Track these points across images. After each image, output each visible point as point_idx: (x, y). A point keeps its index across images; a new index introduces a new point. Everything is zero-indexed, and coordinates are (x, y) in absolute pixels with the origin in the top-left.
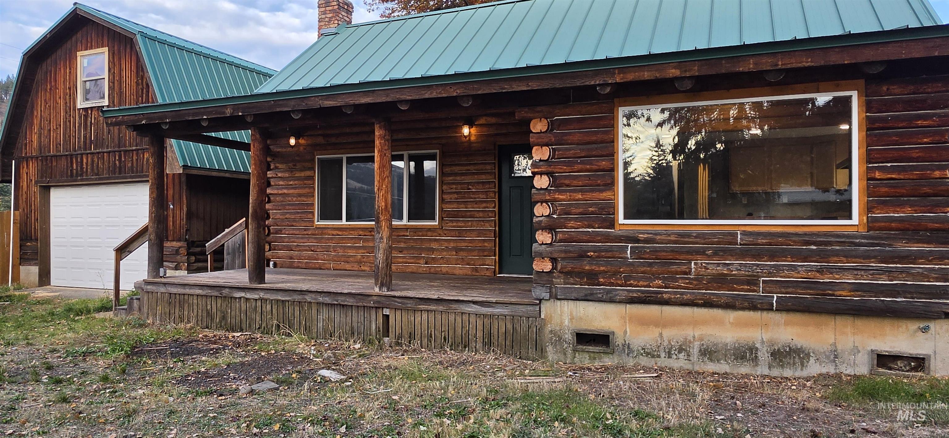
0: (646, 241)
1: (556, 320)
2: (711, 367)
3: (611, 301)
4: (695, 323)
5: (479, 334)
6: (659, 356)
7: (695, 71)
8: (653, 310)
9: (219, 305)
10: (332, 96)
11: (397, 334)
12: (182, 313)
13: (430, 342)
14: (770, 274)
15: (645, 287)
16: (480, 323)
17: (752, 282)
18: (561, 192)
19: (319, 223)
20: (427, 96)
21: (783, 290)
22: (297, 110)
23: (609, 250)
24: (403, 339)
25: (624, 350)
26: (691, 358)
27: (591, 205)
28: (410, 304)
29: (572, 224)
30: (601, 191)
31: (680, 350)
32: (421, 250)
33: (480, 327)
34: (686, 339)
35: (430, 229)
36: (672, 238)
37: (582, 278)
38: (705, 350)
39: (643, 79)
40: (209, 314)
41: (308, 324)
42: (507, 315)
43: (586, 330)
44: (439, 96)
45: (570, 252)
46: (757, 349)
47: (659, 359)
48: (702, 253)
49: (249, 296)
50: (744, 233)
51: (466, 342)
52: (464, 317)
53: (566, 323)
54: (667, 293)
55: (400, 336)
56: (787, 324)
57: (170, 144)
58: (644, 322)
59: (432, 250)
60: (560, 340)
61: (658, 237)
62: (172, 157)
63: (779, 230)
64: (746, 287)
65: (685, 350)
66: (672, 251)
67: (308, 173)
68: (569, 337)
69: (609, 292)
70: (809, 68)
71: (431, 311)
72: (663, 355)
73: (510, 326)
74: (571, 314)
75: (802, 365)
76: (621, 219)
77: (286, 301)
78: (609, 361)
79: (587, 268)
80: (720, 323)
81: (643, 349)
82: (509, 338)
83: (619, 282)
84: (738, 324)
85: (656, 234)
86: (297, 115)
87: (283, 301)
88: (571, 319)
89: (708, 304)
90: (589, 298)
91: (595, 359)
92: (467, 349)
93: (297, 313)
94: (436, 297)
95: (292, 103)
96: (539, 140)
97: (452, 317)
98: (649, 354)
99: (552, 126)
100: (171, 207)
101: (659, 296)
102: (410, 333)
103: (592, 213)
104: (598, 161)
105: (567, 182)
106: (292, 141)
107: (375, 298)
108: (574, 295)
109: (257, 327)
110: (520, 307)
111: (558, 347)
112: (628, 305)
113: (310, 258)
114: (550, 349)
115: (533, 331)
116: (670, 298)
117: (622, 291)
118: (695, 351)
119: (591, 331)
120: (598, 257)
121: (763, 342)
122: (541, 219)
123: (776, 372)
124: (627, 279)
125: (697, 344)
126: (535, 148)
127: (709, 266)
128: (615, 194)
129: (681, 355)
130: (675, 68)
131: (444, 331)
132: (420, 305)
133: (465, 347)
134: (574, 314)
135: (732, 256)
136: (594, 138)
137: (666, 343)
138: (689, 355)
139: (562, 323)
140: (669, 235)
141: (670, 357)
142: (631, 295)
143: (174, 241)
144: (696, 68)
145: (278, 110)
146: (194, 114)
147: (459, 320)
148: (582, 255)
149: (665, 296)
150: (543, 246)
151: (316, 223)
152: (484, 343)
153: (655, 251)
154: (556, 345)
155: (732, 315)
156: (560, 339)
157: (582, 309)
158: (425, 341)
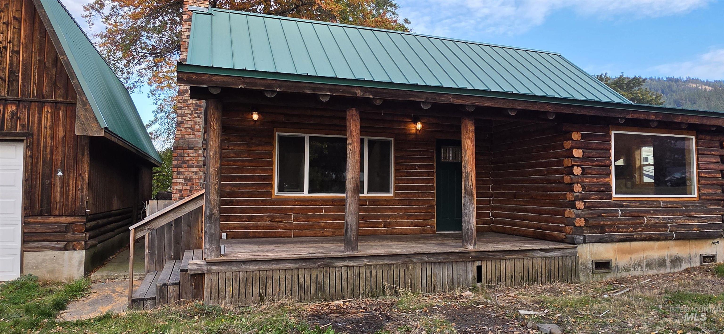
0: (627, 206)
1: (584, 257)
2: (651, 272)
3: (612, 241)
4: (644, 250)
5: (544, 271)
6: (630, 270)
8: (627, 245)
11: (488, 279)
14: (673, 222)
15: (624, 232)
16: (543, 263)
17: (665, 226)
18: (586, 178)
19: (278, 195)
21: (677, 229)
23: (611, 212)
25: (616, 269)
26: (643, 269)
27: (602, 186)
28: (498, 255)
29: (593, 197)
30: (605, 178)
31: (639, 265)
32: (377, 217)
33: (543, 267)
34: (640, 259)
36: (637, 205)
37: (598, 229)
38: (648, 263)
41: (413, 282)
42: (560, 256)
43: (599, 260)
45: (594, 214)
46: (666, 260)
47: (630, 272)
48: (648, 212)
50: (664, 202)
51: (535, 278)
52: (534, 261)
53: (589, 258)
54: (636, 235)
55: (491, 280)
56: (676, 246)
58: (623, 252)
59: (389, 217)
61: (631, 204)
63: (673, 200)
64: (664, 229)
65: (640, 265)
66: (638, 212)
67: (267, 148)
68: (590, 266)
69: (611, 236)
71: (512, 259)
72: (632, 269)
73: (561, 263)
74: (591, 251)
75: (681, 265)
76: (614, 195)
77: (391, 264)
78: (609, 277)
79: (602, 223)
80: (652, 248)
81: (624, 267)
82: (561, 271)
83: (615, 230)
84: (660, 248)
87: (388, 264)
88: (591, 255)
89: (651, 239)
90: (601, 241)
91: (603, 277)
92: (536, 282)
93: (402, 274)
94: (517, 249)
96: (576, 145)
97: (526, 262)
98: (627, 270)
99: (584, 137)
100: (60, 174)
101: (632, 236)
102: (498, 278)
103: (603, 191)
104: (604, 160)
105: (590, 171)
106: (255, 117)
107: (473, 254)
108: (594, 240)
109: (362, 292)
110: (567, 250)
111: (585, 273)
112: (617, 243)
114: (581, 275)
115: (573, 265)
116: (637, 237)
117: (616, 235)
118: (644, 265)
119: (602, 260)
120: (606, 216)
121: (668, 256)
122: (578, 194)
123: (672, 271)
124: (618, 228)
125: (645, 261)
127: (652, 219)
128: (611, 180)
129: (639, 268)
131: (521, 272)
134: (593, 251)
135: (660, 213)
136: (602, 147)
137: (633, 263)
139: (587, 257)
140: (636, 203)
141: (635, 270)
142: (621, 237)
147: (530, 262)
148: (600, 216)
150: (580, 211)
151: (276, 195)
152: (546, 277)
153: (631, 212)
155: (657, 244)
156: (586, 267)
157: (596, 248)
158: (508, 281)
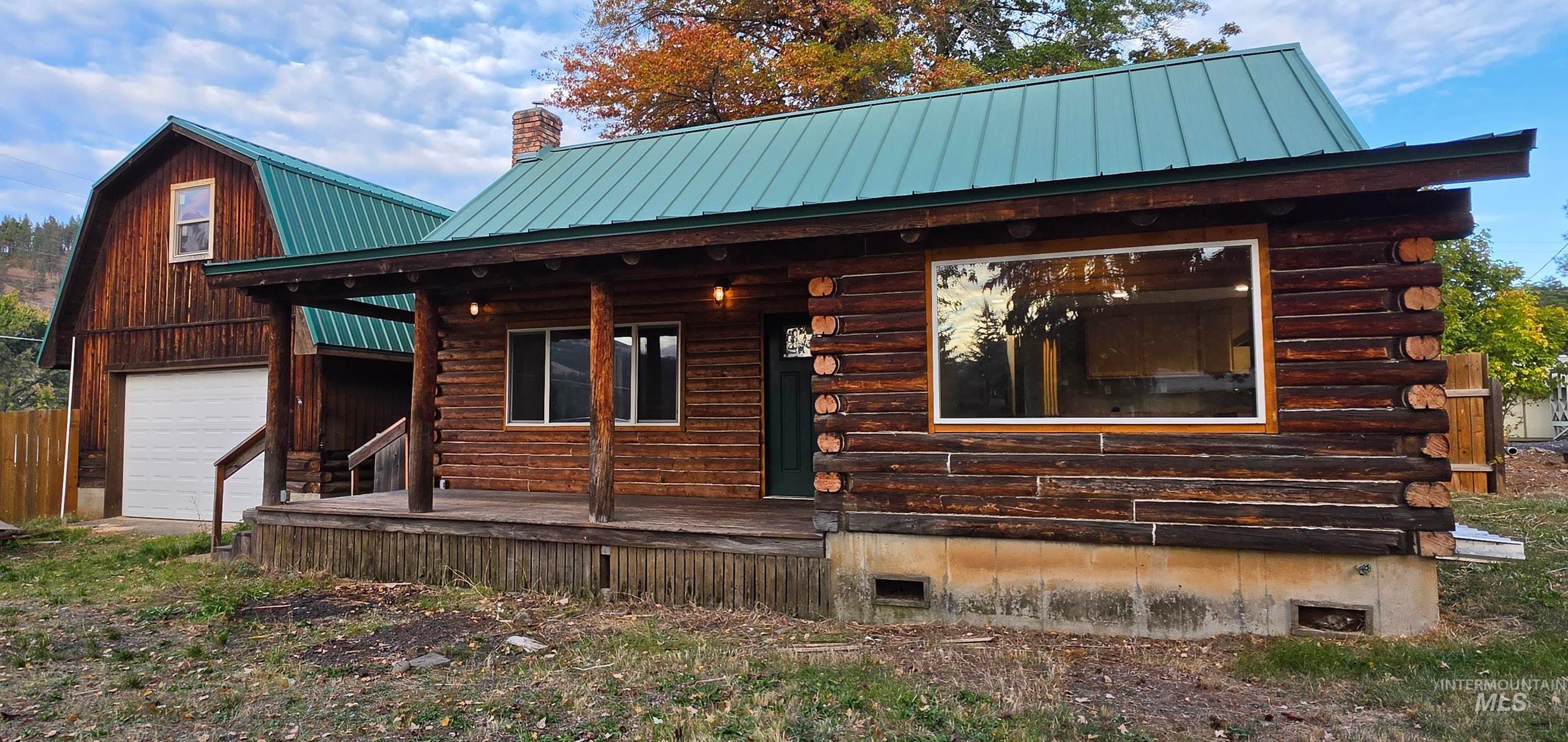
0: (973, 448)
1: (847, 561)
2: (1067, 627)
3: (925, 533)
4: (1043, 564)
5: (739, 582)
6: (994, 612)
7: (1036, 212)
8: (984, 546)
9: (365, 543)
10: (531, 246)
11: (621, 584)
12: (311, 555)
13: (669, 594)
14: (1146, 494)
15: (970, 512)
16: (739, 566)
17: (1121, 505)
18: (852, 380)
19: (510, 425)
20: (664, 246)
21: (1165, 516)
22: (481, 266)
23: (921, 460)
24: (630, 591)
25: (943, 603)
26: (1039, 614)
27: (894, 398)
28: (640, 540)
29: (869, 424)
30: (909, 378)
31: (1024, 603)
32: (656, 462)
33: (739, 573)
34: (1032, 587)
35: (669, 433)
36: (1009, 443)
37: (883, 501)
38: (1060, 602)
39: (963, 223)
40: (351, 557)
41: (493, 569)
42: (779, 555)
43: (891, 575)
44: (682, 246)
45: (866, 464)
46: (1131, 600)
47: (993, 616)
48: (1050, 464)
49: (408, 529)
50: (1108, 436)
51: (719, 594)
52: (716, 558)
53: (862, 565)
54: (1004, 521)
55: (626, 586)
56: (1171, 564)
57: (300, 313)
58: (972, 564)
59: (672, 462)
60: (853, 590)
61: (989, 443)
62: (302, 331)
63: (1156, 431)
64: (1113, 512)
65: (1031, 603)
66: (1010, 462)
67: (496, 354)
68: (866, 585)
69: (921, 520)
70: (1192, 207)
71: (670, 549)
72: (999, 610)
73: (782, 571)
74: (869, 552)
75: (1195, 622)
76: (937, 418)
77: (461, 536)
78: (922, 620)
79: (890, 486)
80: (1079, 564)
81: (970, 602)
82: (781, 588)
83: (936, 506)
84: (1104, 565)
85: (986, 439)
86: (482, 273)
87: (458, 536)
88: (868, 560)
89: (1061, 537)
90: (894, 529)
91: (903, 616)
92: (721, 604)
93: (477, 553)
94: (675, 529)
95: (474, 255)
96: (821, 308)
97: (699, 559)
98: (978, 609)
99: (840, 287)
100: (300, 402)
101: (992, 525)
102: (640, 582)
103: (897, 409)
104: (903, 336)
105: (861, 365)
106: (474, 309)
107: (590, 532)
108: (873, 525)
109: (420, 575)
110: (796, 542)
111: (851, 600)
112: (948, 539)
113: (497, 474)
114: (839, 603)
115: (814, 577)
116: (1007, 529)
117: (939, 519)
118: (1044, 604)
119: (895, 576)
120: (905, 471)
121: (1139, 591)
122: (824, 417)
123: (1158, 634)
124: (947, 501)
125: (1046, 594)
126: (815, 318)
127: (1060, 483)
128: (928, 383)
129: (1025, 611)
130: (1007, 207)
131: (689, 578)
132: (655, 541)
133: (718, 601)
134: (873, 552)
135: (1093, 468)
136: (898, 305)
137: (1003, 593)
138: (1035, 610)
139: (856, 565)
140: (1005, 440)
141: (1009, 613)
142: (952, 524)
143: (302, 451)
144: (1037, 208)
145: (454, 265)
146: (335, 272)
147: (709, 561)
148: (883, 469)
149: (1001, 526)
150: (829, 456)
151: (507, 425)
152: (745, 596)
153: (984, 462)
154: (847, 598)
155: (1095, 553)
156: (854, 587)
157: (883, 546)
158: (661, 593)
